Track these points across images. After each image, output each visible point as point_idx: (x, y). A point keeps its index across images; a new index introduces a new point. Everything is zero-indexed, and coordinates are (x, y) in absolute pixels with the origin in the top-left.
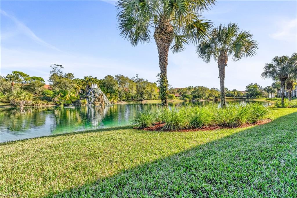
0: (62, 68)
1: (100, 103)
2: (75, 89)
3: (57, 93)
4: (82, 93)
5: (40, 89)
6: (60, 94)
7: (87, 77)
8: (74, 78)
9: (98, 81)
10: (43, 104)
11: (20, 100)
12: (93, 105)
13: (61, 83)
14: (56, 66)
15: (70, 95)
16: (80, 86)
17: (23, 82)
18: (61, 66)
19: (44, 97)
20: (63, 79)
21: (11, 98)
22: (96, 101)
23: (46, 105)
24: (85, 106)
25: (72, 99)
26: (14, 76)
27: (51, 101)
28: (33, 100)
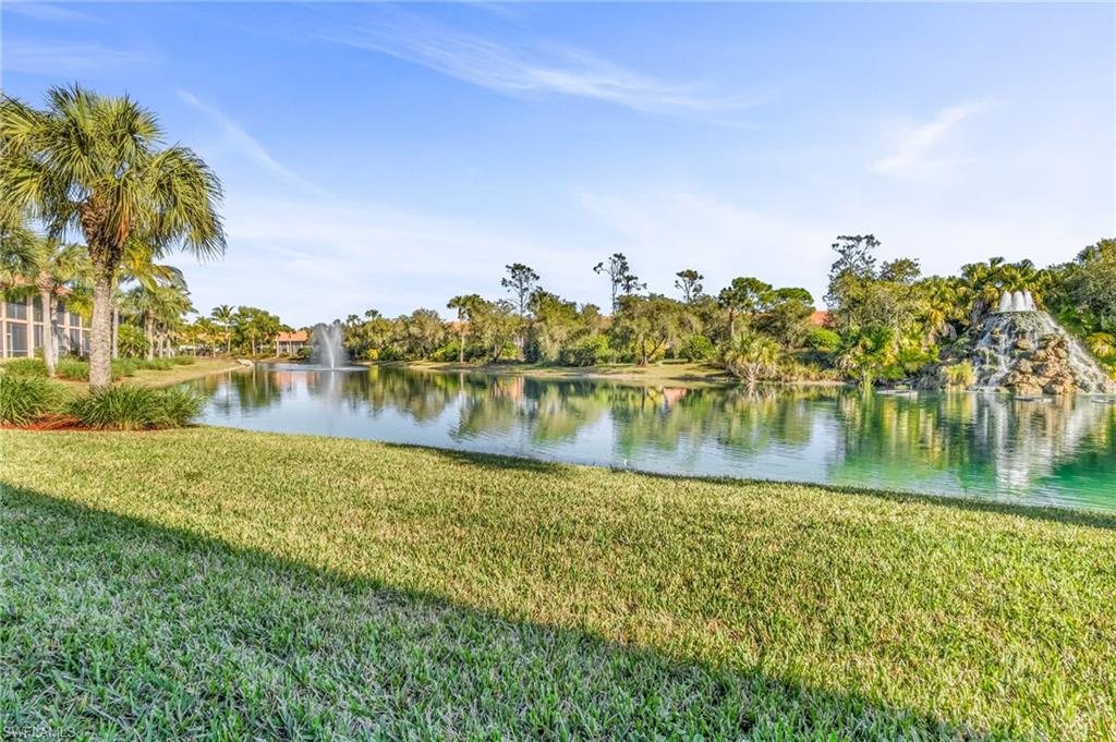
0: (873, 245)
1: (1043, 381)
2: (923, 320)
3: (853, 337)
4: (953, 335)
5: (798, 327)
6: (861, 342)
7: (981, 264)
8: (919, 278)
9: (1035, 280)
10: (807, 377)
11: (749, 361)
12: (1005, 391)
13: (869, 302)
14: (851, 243)
15: (900, 347)
16: (941, 309)
17: (756, 307)
18: (870, 238)
19: (811, 353)
20: (875, 287)
22: (1022, 373)
23: (817, 380)
24: (962, 391)
25: (908, 361)
26: (736, 294)
27: (832, 367)
28: (780, 364)
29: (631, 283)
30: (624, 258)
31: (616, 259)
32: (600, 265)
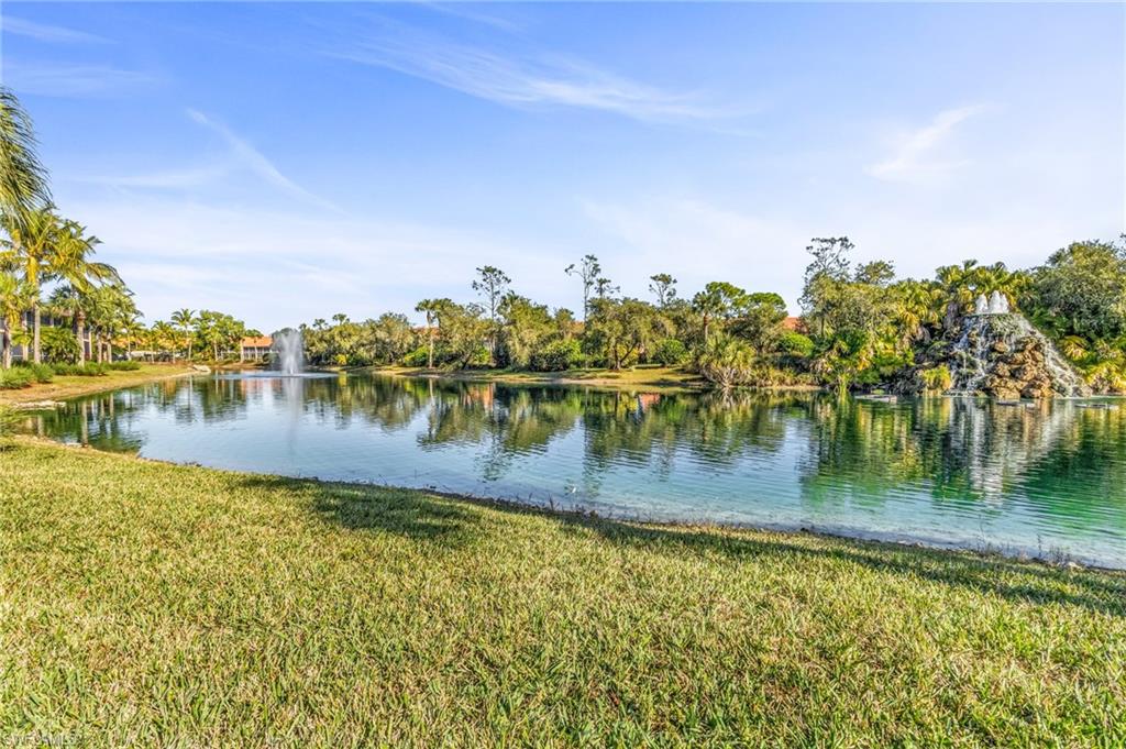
0: (847, 247)
1: (1021, 385)
2: (897, 323)
3: (827, 341)
4: (927, 340)
5: (772, 332)
6: (836, 346)
7: (955, 266)
8: (894, 281)
9: (1007, 282)
10: (782, 381)
11: (723, 365)
12: (982, 395)
13: (844, 304)
14: (825, 245)
15: (875, 351)
16: (916, 312)
17: (729, 312)
18: (844, 240)
19: (785, 358)
20: (850, 289)
21: (703, 360)
22: (1000, 377)
23: (792, 384)
24: (939, 395)
25: (884, 365)
26: (709, 298)
27: (807, 371)
28: (755, 368)
29: (604, 286)
30: (596, 260)
31: (588, 261)
32: (571, 267)
